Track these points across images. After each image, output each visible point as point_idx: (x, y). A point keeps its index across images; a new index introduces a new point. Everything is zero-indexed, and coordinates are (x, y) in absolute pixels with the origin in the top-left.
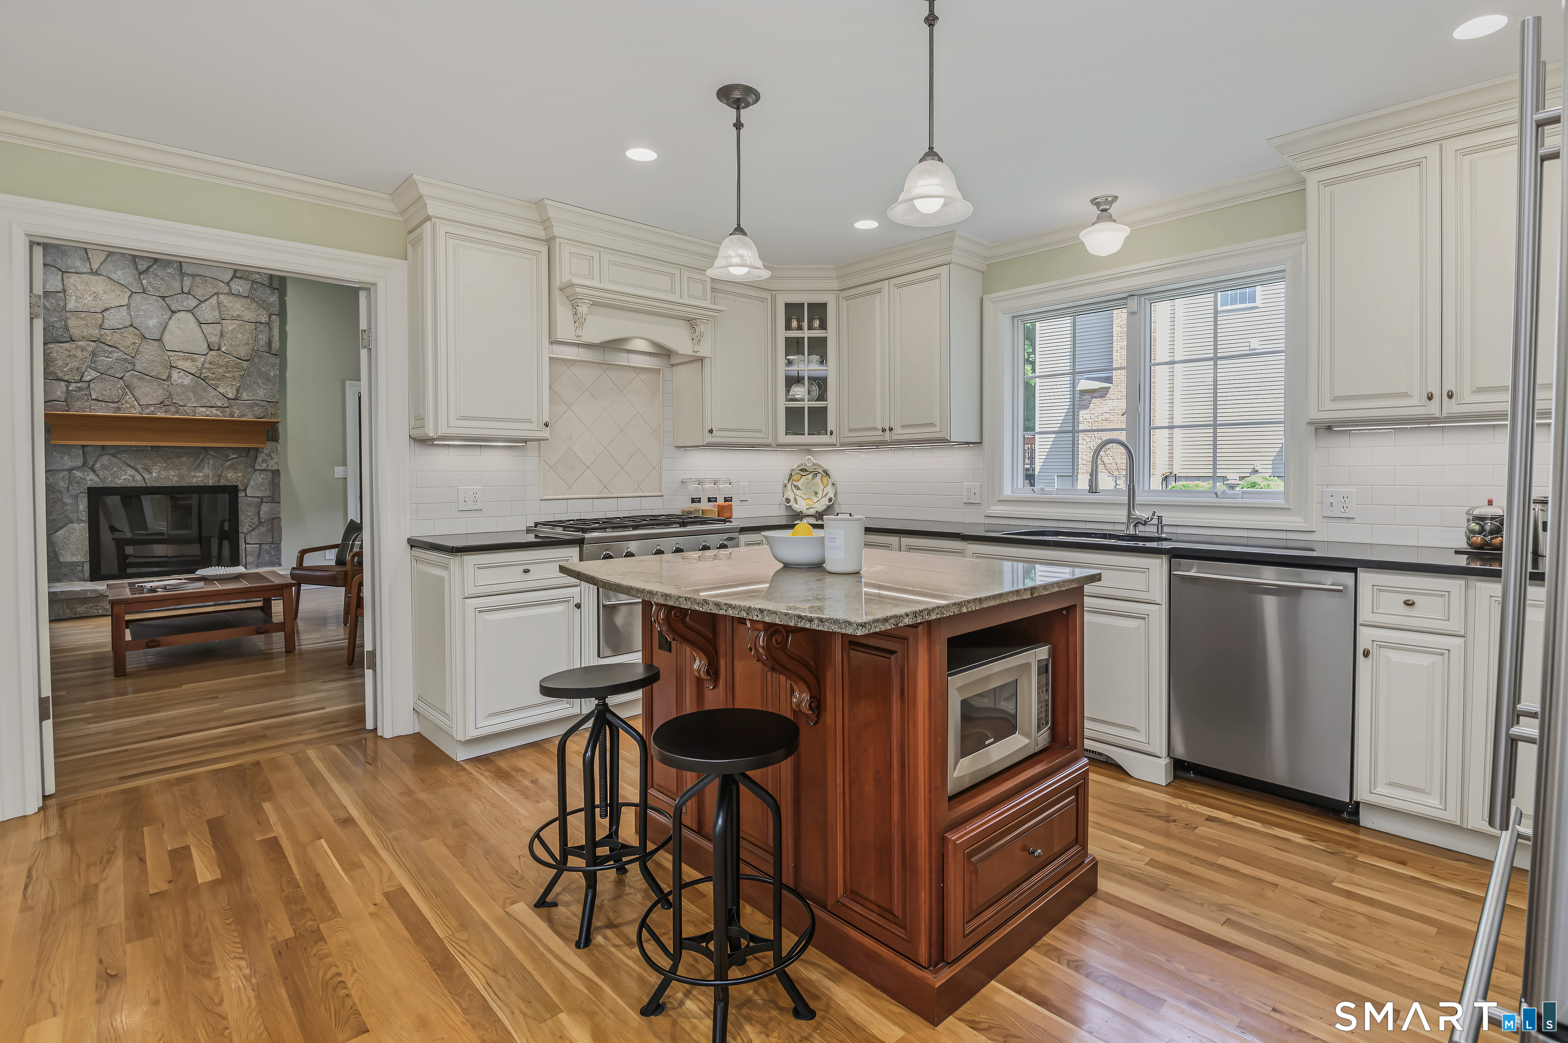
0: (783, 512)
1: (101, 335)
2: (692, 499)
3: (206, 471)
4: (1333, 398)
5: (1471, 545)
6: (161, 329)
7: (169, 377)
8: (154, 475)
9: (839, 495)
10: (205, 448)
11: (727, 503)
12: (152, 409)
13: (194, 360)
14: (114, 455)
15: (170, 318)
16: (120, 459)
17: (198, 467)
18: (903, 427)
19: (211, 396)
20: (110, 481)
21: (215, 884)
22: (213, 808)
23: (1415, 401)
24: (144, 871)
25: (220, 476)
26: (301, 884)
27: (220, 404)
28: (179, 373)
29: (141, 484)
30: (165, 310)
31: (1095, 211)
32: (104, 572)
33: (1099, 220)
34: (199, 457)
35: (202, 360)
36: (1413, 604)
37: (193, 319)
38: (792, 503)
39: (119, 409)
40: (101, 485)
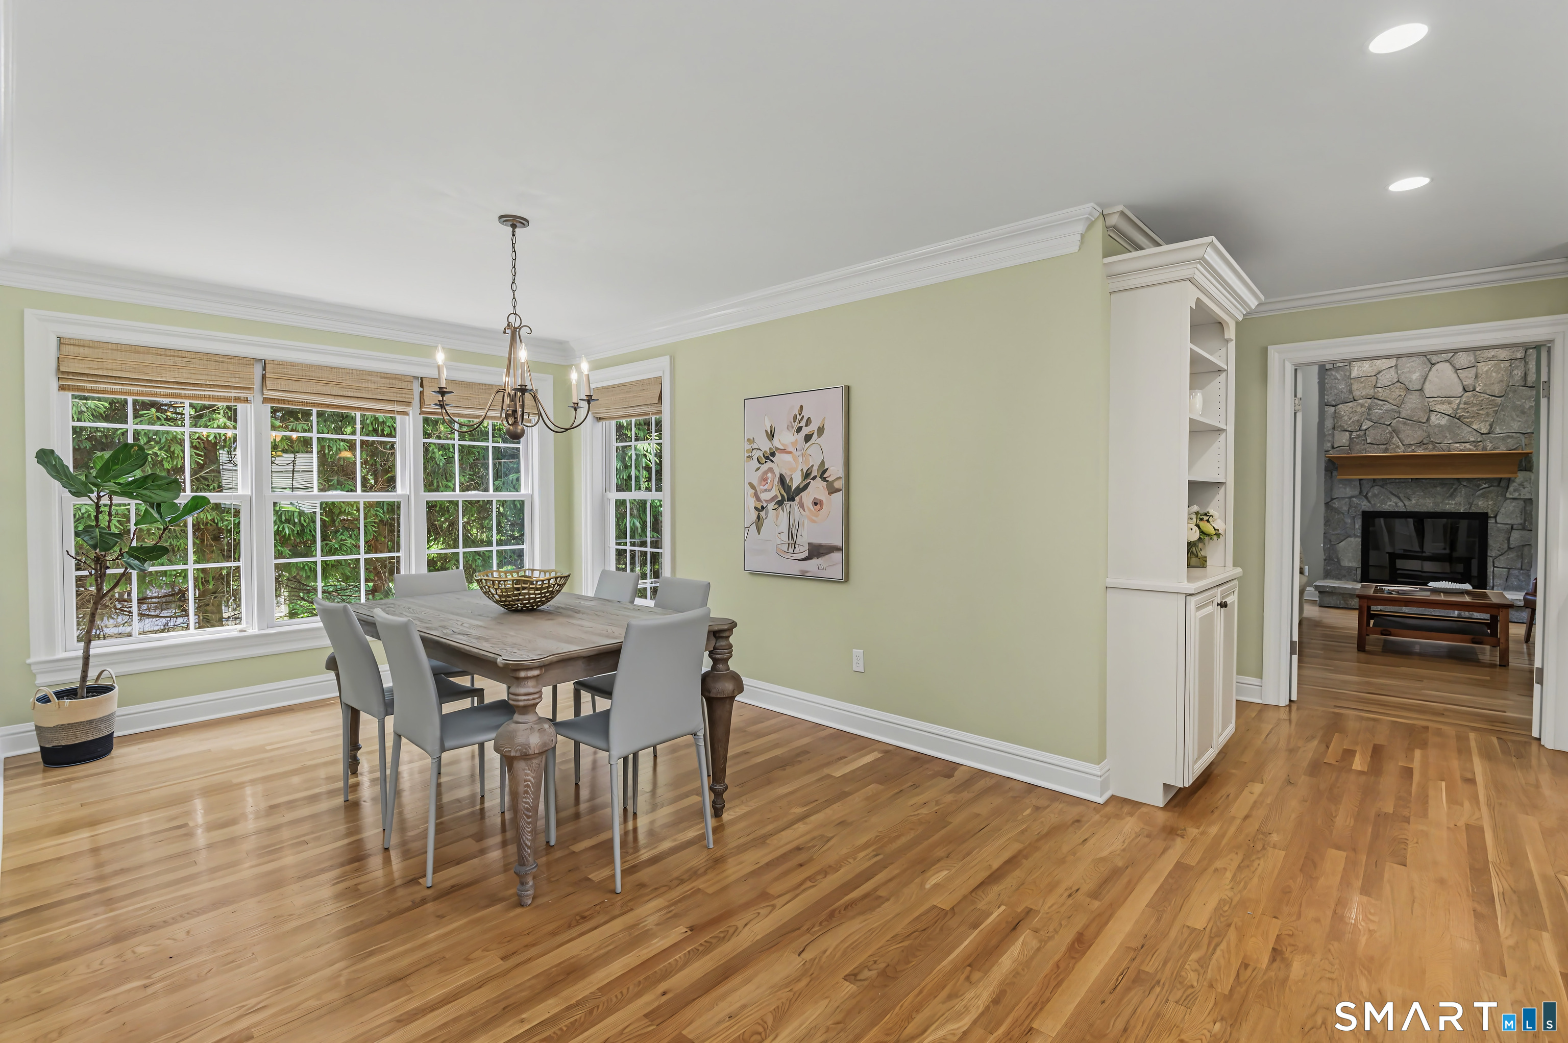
1: (1375, 393)
3: (1458, 499)
6: (1422, 381)
7: (1428, 419)
8: (1414, 502)
10: (1458, 479)
12: (1413, 447)
13: (1450, 403)
14: (1382, 486)
15: (1430, 370)
16: (1386, 489)
17: (1452, 496)
19: (1466, 433)
20: (1379, 506)
21: (1361, 773)
22: (1380, 740)
24: (1326, 752)
25: (1471, 504)
26: (1413, 795)
27: (1472, 439)
28: (1436, 415)
29: (1403, 509)
30: (1425, 364)
32: (1371, 577)
34: (1452, 488)
35: (1457, 402)
37: (1450, 367)
39: (1386, 450)
40: (1372, 510)
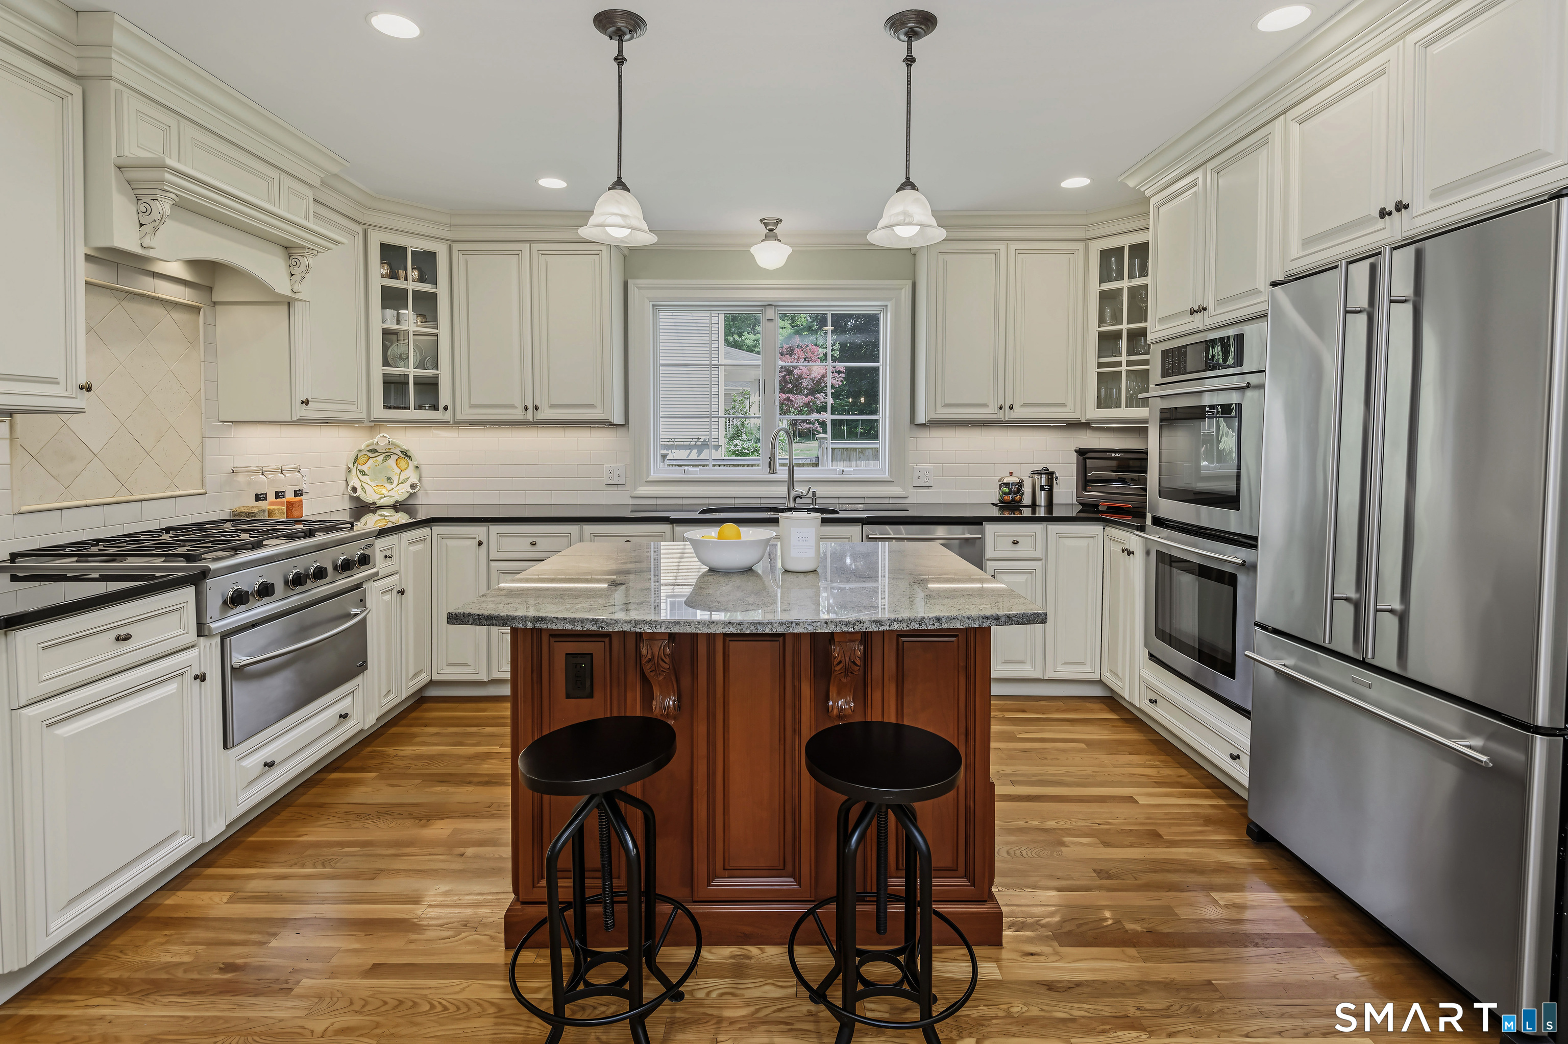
0: (347, 505)
2: (257, 495)
4: (943, 404)
5: (1001, 502)
9: (423, 480)
11: (298, 498)
18: (552, 406)
23: (989, 410)
31: (764, 231)
33: (767, 238)
36: (1017, 542)
38: (360, 493)
